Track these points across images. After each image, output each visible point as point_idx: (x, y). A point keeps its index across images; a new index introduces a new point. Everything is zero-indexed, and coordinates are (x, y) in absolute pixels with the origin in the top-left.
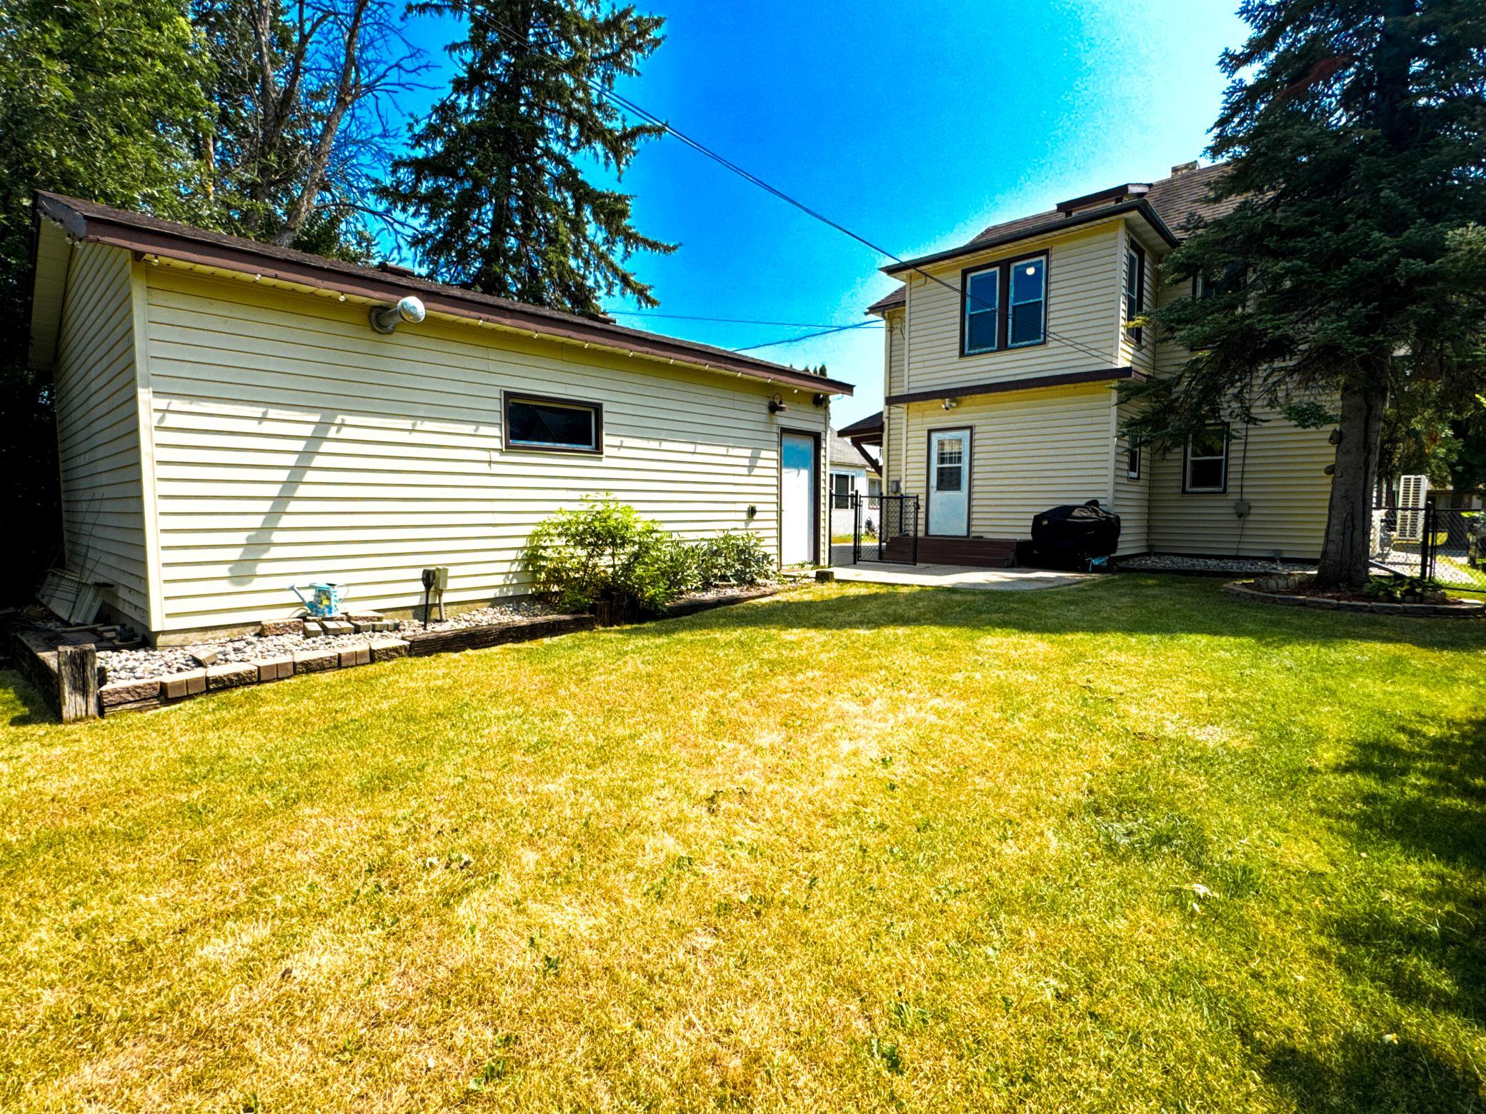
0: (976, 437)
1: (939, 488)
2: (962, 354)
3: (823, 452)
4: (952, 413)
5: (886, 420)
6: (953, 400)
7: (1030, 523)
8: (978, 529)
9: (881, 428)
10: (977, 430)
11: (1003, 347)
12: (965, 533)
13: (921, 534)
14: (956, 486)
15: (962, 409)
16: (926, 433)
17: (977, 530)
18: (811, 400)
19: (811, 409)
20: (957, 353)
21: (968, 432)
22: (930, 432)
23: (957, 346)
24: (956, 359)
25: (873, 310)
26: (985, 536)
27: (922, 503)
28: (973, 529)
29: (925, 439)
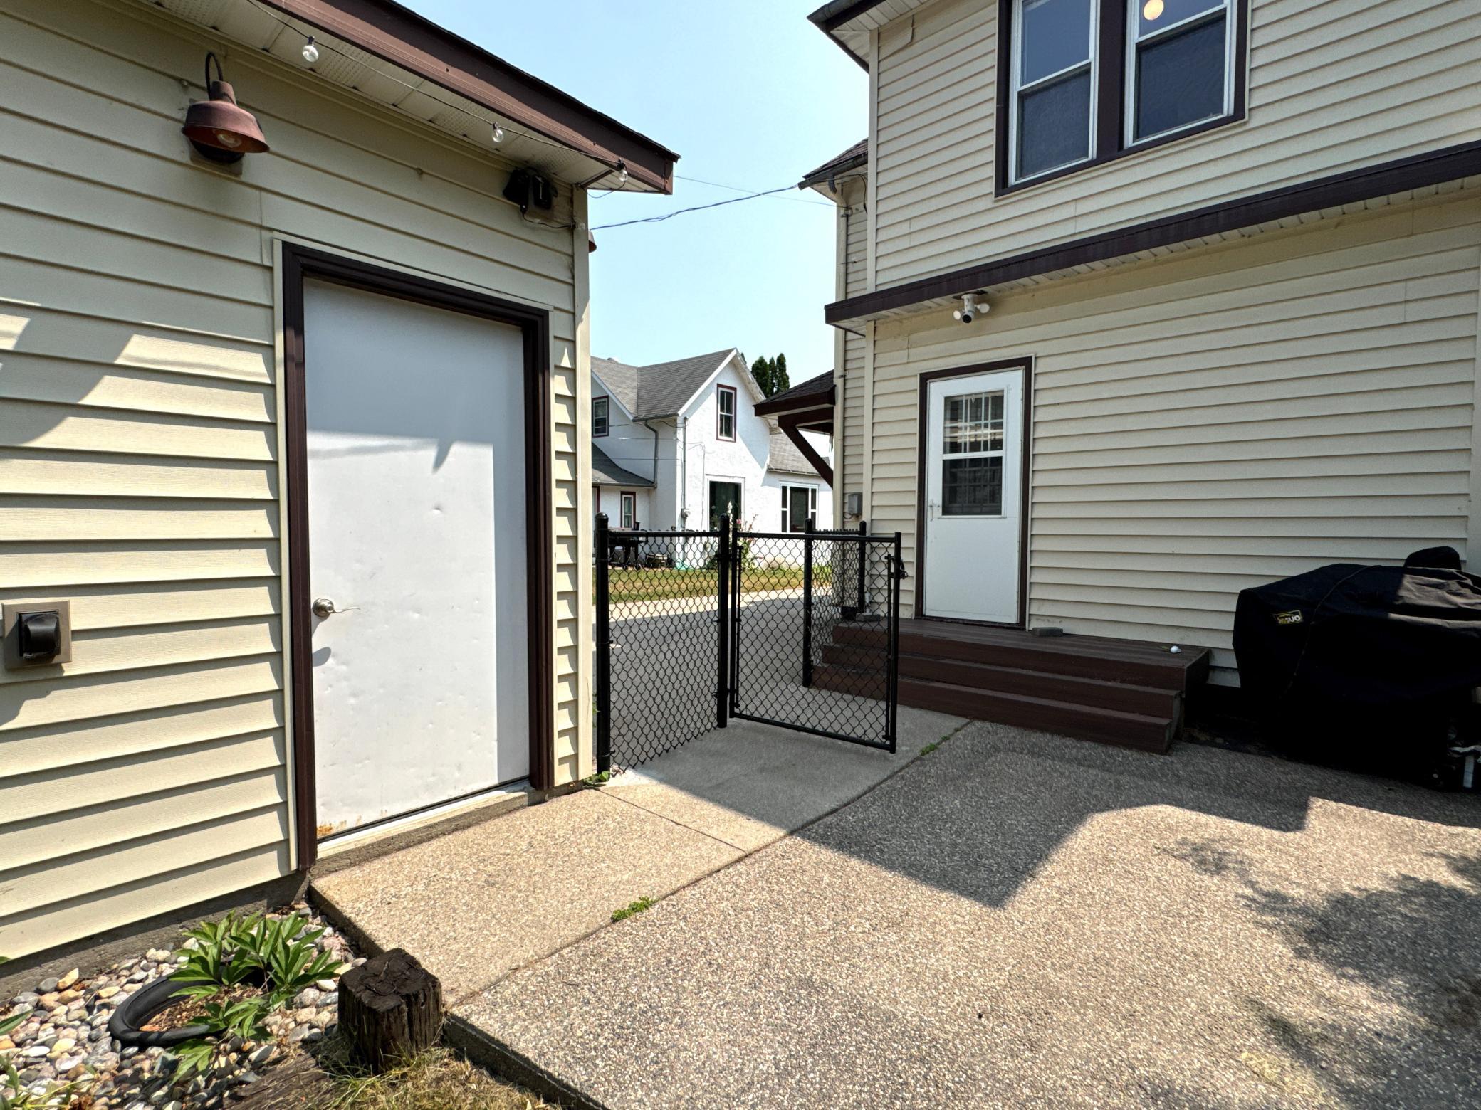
0: (1038, 384)
1: (946, 511)
2: (1002, 186)
3: (558, 385)
4: (978, 332)
5: (838, 382)
6: (981, 297)
7: (1232, 606)
8: (1047, 610)
9: (830, 396)
10: (1040, 367)
11: (1112, 148)
12: (1013, 619)
13: (906, 613)
14: (990, 503)
15: (1003, 319)
16: (916, 383)
17: (1043, 615)
18: (496, 184)
19: (501, 215)
20: (990, 186)
21: (1017, 375)
22: (925, 379)
23: (991, 171)
24: (988, 202)
25: (811, 180)
26: (1068, 627)
27: (908, 557)
28: (1033, 609)
29: (915, 398)
